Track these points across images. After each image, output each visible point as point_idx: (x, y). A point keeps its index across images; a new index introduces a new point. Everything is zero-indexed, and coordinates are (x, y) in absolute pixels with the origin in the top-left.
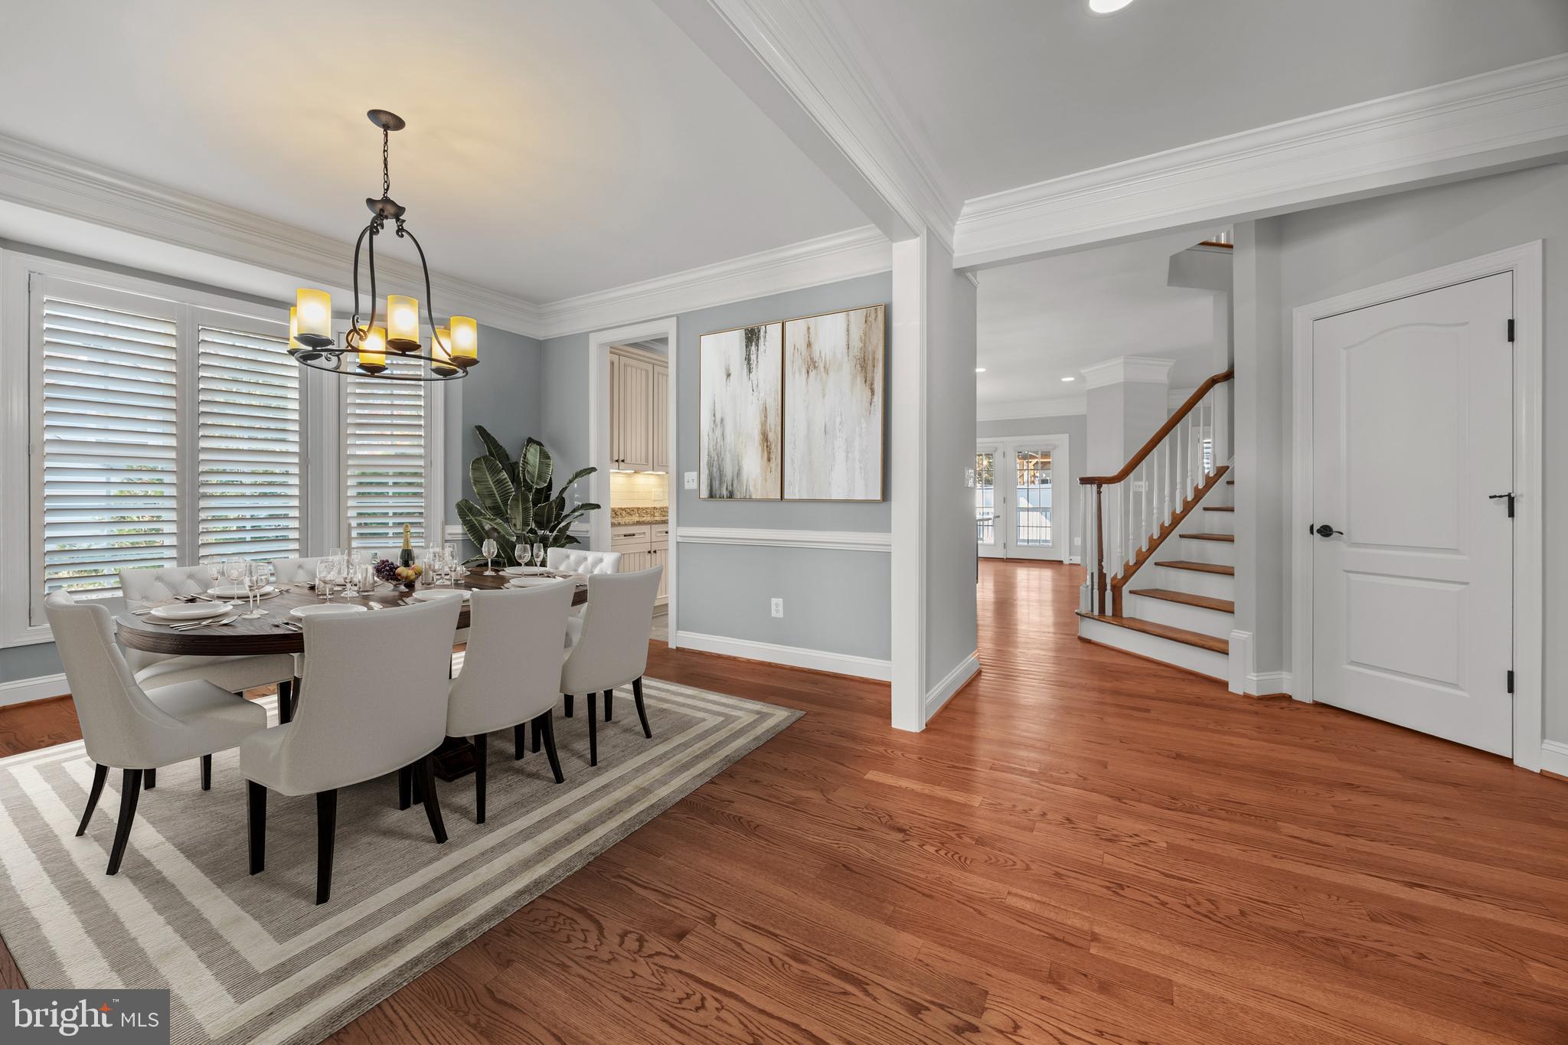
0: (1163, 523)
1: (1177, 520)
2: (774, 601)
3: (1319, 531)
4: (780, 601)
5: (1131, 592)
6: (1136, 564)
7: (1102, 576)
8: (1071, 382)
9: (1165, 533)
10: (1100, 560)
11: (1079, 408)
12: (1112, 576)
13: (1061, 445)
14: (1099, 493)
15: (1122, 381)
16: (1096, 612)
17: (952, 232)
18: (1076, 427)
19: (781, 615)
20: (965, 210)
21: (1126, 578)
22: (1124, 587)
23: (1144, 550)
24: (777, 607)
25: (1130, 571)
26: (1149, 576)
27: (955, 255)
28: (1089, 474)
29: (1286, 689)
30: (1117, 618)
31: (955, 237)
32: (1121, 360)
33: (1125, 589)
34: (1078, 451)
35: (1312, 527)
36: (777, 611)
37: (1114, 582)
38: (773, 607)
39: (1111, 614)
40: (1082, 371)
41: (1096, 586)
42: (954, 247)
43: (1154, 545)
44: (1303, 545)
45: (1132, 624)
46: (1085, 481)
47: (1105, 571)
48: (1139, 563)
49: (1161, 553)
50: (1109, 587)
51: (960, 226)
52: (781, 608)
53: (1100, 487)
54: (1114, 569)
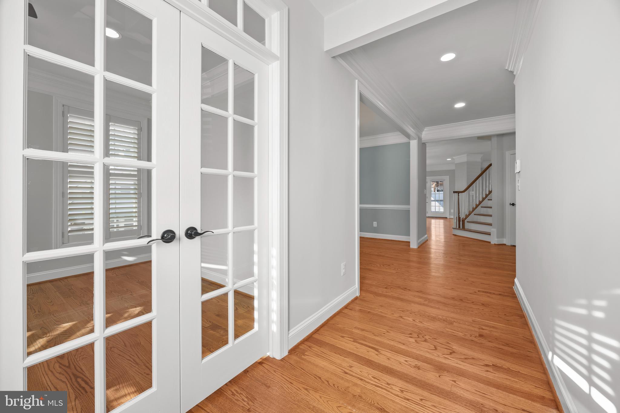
0: (476, 204)
1: (480, 203)
2: (374, 222)
3: (511, 204)
4: (376, 222)
5: (467, 222)
6: (469, 214)
7: (459, 218)
8: (450, 160)
9: (477, 206)
10: (459, 214)
11: (453, 167)
12: (462, 218)
13: (446, 180)
14: (458, 195)
15: (466, 161)
16: (458, 227)
17: (422, 134)
18: (451, 174)
19: (376, 226)
20: (425, 129)
21: (466, 218)
22: (465, 221)
23: (471, 211)
24: (375, 224)
25: (467, 216)
26: (472, 217)
27: (422, 140)
28: (456, 190)
29: (504, 243)
30: (464, 229)
31: (422, 135)
32: (466, 155)
33: (466, 221)
34: (452, 182)
35: (510, 204)
36: (375, 225)
37: (463, 219)
38: (374, 224)
39: (462, 228)
40: (454, 158)
41: (458, 220)
42: (422, 138)
43: (474, 209)
44: (508, 208)
45: (467, 230)
46: (454, 192)
47: (460, 216)
48: (469, 215)
49: (476, 212)
50: (461, 221)
51: (424, 133)
52: (376, 224)
53: (458, 194)
54: (462, 216)
